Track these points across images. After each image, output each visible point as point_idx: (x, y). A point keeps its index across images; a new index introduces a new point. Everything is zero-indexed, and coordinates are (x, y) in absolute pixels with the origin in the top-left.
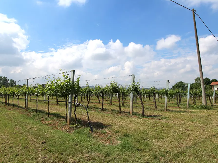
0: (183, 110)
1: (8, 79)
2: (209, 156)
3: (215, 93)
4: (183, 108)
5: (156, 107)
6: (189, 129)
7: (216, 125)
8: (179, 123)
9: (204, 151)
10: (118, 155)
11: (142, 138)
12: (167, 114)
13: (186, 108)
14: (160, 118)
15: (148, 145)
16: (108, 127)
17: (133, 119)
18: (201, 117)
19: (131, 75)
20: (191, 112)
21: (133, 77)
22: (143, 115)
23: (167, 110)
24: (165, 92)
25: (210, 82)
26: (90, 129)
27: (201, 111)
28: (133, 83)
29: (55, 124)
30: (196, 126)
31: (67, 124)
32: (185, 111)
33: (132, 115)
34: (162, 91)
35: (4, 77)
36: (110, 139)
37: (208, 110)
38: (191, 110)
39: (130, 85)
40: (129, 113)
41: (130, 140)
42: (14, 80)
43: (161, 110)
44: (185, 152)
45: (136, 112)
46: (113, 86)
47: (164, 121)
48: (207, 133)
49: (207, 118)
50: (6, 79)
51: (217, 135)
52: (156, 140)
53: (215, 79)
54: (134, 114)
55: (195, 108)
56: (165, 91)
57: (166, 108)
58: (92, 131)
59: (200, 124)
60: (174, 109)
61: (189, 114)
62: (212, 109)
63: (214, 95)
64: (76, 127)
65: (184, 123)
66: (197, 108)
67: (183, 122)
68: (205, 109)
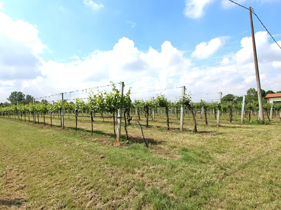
0: (237, 125)
1: (24, 94)
2: (276, 167)
3: (273, 107)
4: (237, 124)
5: (207, 123)
6: (249, 144)
7: (278, 140)
8: (237, 138)
9: (269, 163)
10: (184, 166)
11: (203, 152)
12: (221, 130)
13: (240, 124)
14: (215, 133)
15: (211, 158)
16: (162, 143)
17: (185, 135)
18: (260, 133)
19: (181, 87)
20: (248, 128)
21: (184, 89)
22: (196, 131)
23: (219, 126)
24: (218, 106)
25: (265, 94)
26: (145, 145)
27: (258, 126)
28: (183, 95)
29: (103, 141)
30: (256, 141)
31: (116, 141)
32: (240, 127)
33: (183, 131)
34: (214, 105)
35: (20, 93)
36: (169, 154)
37: (266, 125)
38: (246, 126)
39: (180, 98)
40: (179, 129)
41: (191, 154)
42: (31, 96)
43: (213, 126)
44: (251, 164)
45: (186, 129)
46: (160, 100)
47: (221, 137)
48: (269, 147)
49: (266, 133)
50: (22, 94)
51: (280, 149)
52: (218, 154)
53: (270, 90)
54: (184, 130)
55: (251, 124)
56: (218, 104)
57: (218, 124)
58: (147, 147)
59: (260, 139)
60: (227, 125)
61: (246, 129)
62: (270, 124)
63: (271, 109)
64: (128, 143)
65: (243, 139)
66: (253, 123)
67: (241, 137)
68: (262, 124)
